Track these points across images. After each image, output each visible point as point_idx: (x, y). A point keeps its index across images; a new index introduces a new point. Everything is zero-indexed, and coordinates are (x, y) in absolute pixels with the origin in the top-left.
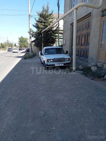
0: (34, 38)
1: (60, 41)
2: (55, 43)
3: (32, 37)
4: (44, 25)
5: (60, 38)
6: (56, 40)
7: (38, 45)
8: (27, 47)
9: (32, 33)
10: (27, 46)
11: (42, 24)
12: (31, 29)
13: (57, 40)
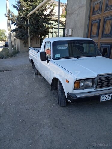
0: (15, 25)
1: (54, 32)
2: (47, 34)
3: (12, 24)
4: (31, 5)
5: (55, 28)
6: (49, 30)
7: (22, 36)
8: (6, 40)
9: (10, 17)
10: (4, 39)
11: (27, 4)
12: (9, 11)
13: (51, 30)
